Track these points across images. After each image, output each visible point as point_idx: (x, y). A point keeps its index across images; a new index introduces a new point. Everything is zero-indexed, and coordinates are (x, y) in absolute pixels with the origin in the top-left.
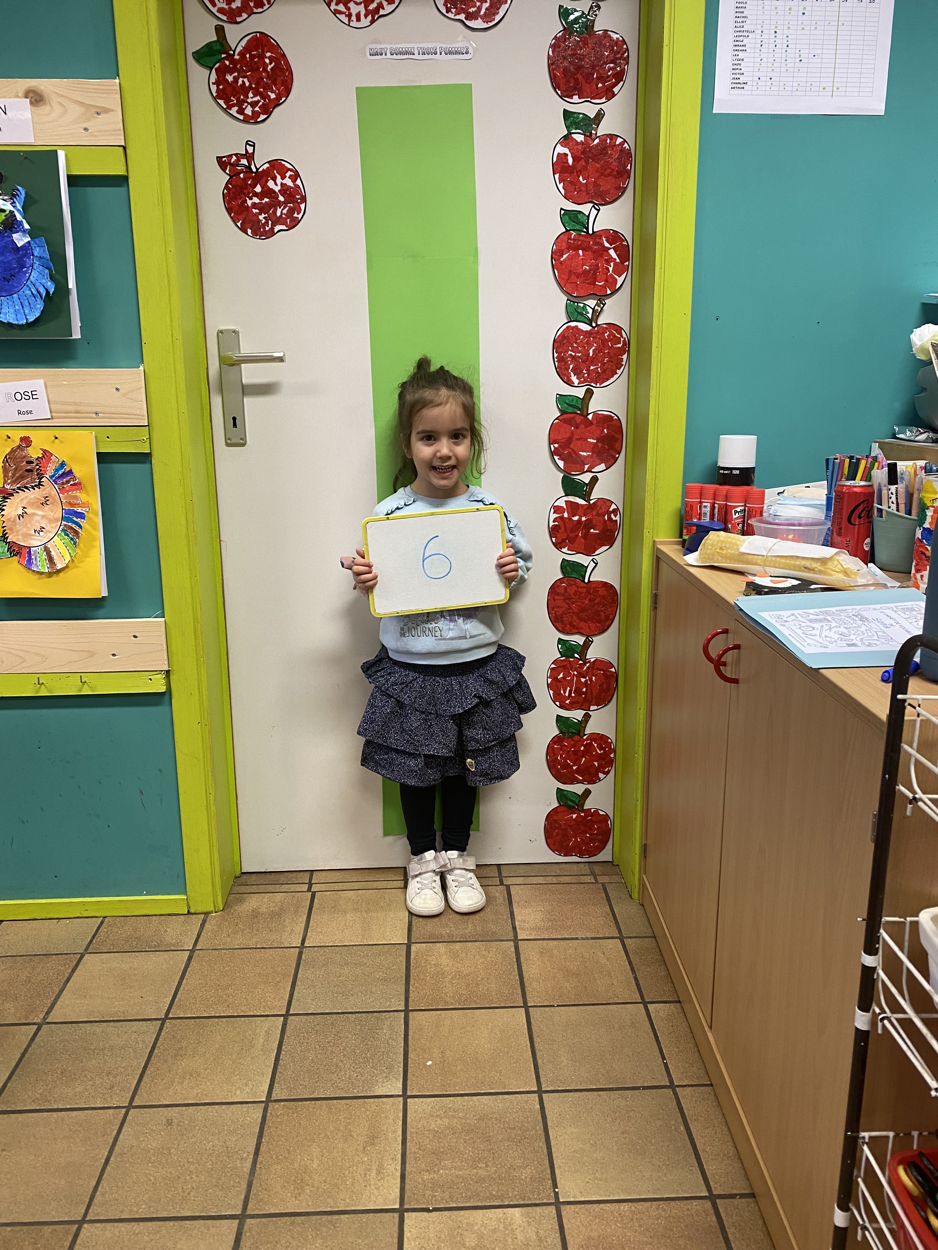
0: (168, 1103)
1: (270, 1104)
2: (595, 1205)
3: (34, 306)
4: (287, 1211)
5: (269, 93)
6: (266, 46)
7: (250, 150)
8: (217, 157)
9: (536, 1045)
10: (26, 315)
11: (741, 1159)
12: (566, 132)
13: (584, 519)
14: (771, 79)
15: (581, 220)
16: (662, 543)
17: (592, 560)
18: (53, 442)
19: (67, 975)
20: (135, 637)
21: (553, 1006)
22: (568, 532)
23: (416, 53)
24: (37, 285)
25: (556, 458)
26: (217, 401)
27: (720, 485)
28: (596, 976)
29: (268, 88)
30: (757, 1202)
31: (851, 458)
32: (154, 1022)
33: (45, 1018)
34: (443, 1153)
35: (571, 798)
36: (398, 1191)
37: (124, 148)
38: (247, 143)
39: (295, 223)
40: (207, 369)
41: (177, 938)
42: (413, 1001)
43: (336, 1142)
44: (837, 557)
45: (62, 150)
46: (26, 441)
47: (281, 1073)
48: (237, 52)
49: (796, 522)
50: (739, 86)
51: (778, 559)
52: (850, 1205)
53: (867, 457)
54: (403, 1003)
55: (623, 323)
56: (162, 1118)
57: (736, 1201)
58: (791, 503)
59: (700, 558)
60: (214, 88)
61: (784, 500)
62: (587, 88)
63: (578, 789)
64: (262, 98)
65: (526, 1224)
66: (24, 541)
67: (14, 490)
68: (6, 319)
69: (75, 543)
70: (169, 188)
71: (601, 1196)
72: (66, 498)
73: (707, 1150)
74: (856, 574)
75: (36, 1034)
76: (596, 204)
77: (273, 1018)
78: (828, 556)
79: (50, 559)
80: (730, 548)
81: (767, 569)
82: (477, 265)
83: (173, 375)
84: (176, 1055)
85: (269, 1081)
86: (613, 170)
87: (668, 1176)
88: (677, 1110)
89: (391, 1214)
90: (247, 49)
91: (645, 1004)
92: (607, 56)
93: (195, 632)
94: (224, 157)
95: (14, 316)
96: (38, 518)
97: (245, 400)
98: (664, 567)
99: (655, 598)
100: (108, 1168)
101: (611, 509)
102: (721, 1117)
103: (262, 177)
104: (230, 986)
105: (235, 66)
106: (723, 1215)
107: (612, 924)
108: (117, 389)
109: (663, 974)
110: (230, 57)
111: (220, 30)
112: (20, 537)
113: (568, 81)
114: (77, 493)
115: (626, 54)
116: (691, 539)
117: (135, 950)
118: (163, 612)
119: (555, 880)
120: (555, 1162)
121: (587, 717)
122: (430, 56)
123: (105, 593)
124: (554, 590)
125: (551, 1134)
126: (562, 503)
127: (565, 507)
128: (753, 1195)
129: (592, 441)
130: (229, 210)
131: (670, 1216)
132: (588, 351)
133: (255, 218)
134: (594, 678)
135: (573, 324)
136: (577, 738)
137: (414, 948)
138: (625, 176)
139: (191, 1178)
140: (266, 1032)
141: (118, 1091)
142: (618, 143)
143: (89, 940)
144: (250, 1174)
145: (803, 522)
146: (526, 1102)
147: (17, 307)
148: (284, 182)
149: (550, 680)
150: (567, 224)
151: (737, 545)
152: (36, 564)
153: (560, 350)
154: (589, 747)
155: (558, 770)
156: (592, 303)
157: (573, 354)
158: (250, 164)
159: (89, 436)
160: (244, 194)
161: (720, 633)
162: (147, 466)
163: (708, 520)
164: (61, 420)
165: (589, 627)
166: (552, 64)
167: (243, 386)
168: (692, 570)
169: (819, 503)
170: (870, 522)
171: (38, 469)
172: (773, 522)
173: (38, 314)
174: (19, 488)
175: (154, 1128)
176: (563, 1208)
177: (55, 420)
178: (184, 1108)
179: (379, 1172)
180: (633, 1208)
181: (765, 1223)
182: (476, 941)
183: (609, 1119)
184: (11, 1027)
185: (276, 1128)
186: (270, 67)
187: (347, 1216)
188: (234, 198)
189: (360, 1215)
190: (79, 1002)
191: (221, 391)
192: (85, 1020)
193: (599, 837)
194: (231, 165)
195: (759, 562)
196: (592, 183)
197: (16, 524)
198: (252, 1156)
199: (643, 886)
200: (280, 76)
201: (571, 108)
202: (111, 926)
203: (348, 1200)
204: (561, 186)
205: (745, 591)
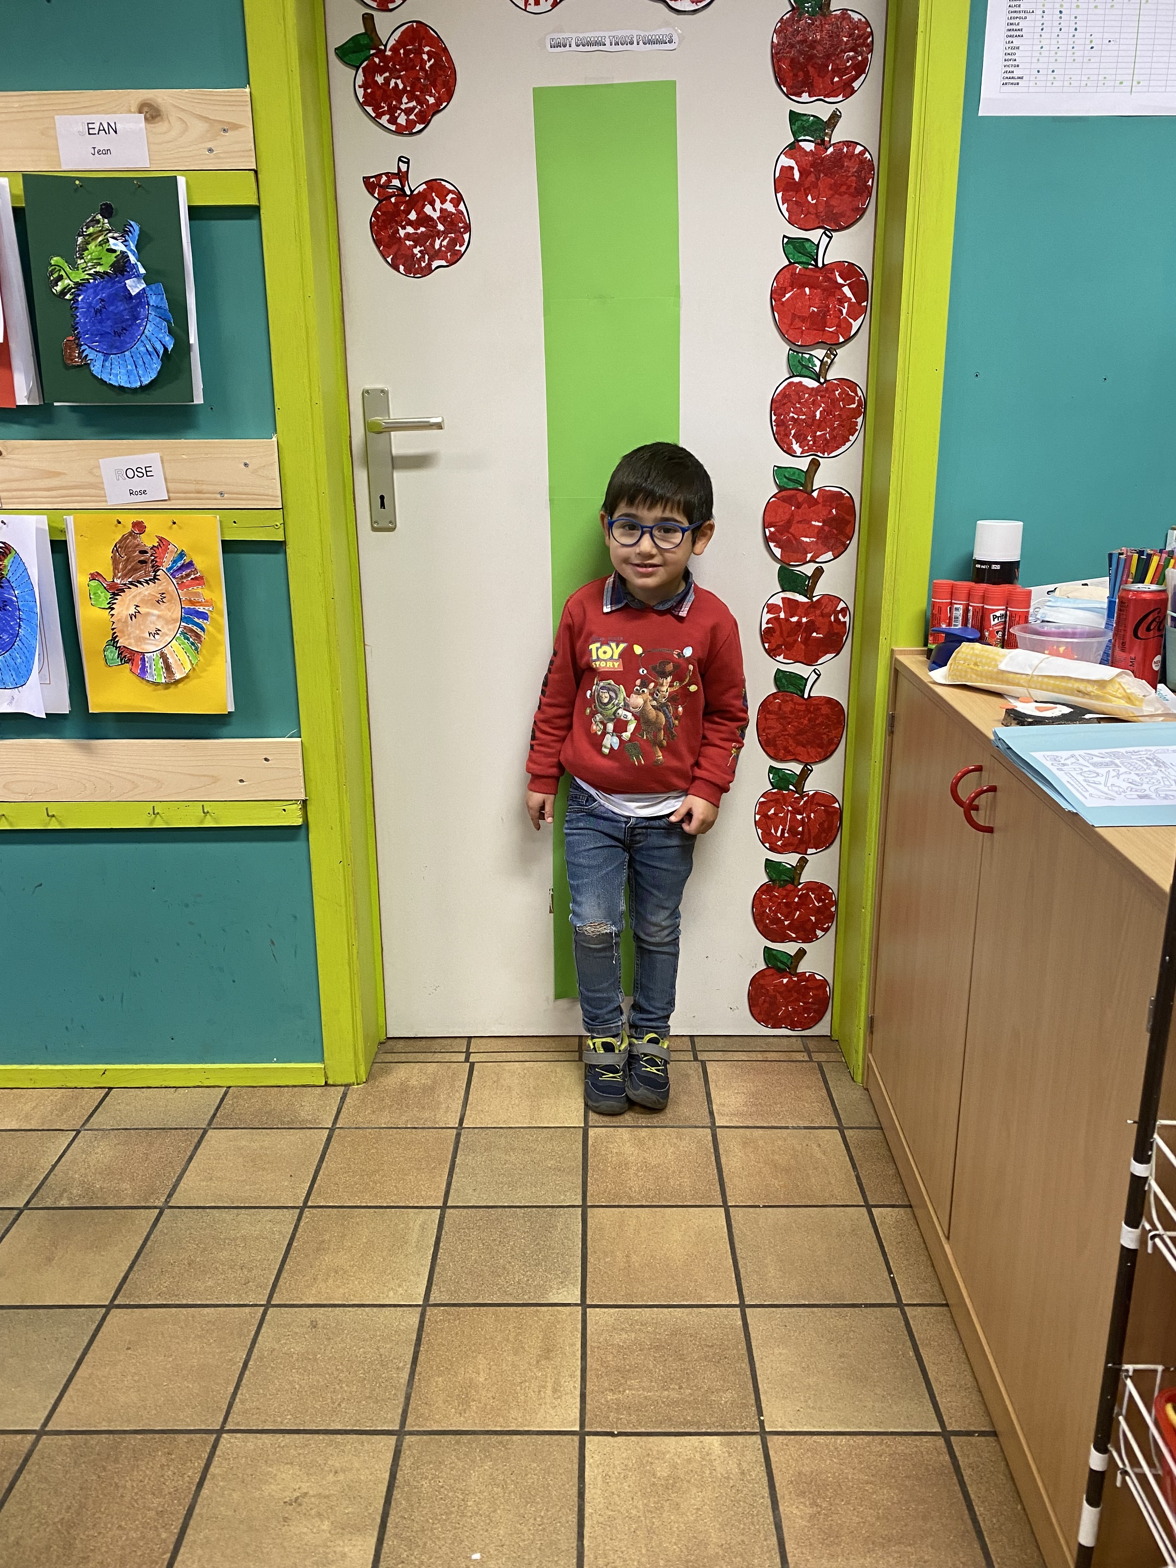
0: (312, 1303)
1: (428, 1308)
2: (807, 1437)
3: (150, 365)
4: (451, 1429)
5: (427, 97)
6: (424, 38)
7: (404, 167)
8: (364, 178)
9: (738, 1251)
10: (140, 377)
11: (980, 1392)
12: (793, 140)
13: (804, 620)
14: (1053, 71)
15: (809, 250)
16: (902, 652)
17: (814, 671)
18: (171, 528)
19: (189, 1154)
20: (266, 760)
21: (759, 1206)
22: (785, 634)
23: (607, 43)
24: (154, 339)
25: (772, 545)
26: (361, 476)
27: (976, 582)
28: (810, 1172)
29: (425, 90)
30: (998, 1441)
31: (1141, 553)
32: (291, 1211)
33: (166, 1202)
34: (629, 1371)
35: (781, 958)
36: (577, 1411)
37: (256, 172)
38: (400, 160)
39: (456, 257)
40: (350, 437)
41: (313, 1114)
42: (592, 1195)
43: (505, 1354)
44: (1119, 680)
45: (182, 175)
46: (139, 526)
47: (439, 1273)
48: (388, 47)
49: (1070, 630)
50: (1012, 81)
51: (1046, 680)
52: (1109, 1446)
53: (1161, 551)
54: (580, 1197)
55: (859, 378)
56: (305, 1319)
57: (975, 1439)
58: (1063, 605)
59: (950, 675)
60: (360, 92)
61: (1055, 602)
62: (819, 83)
63: (790, 948)
64: (418, 103)
65: (727, 1455)
66: (137, 646)
67: (125, 585)
68: (117, 381)
69: (196, 649)
70: (308, 221)
71: (814, 1427)
72: (186, 594)
73: (941, 1379)
74: (1141, 701)
75: (157, 1219)
76: (828, 230)
77: (428, 1210)
78: (1107, 678)
79: (168, 667)
80: (986, 664)
81: (1032, 691)
82: (679, 306)
83: (311, 446)
84: (318, 1250)
85: (425, 1282)
86: (849, 187)
87: (894, 1407)
88: (906, 1332)
89: (570, 1437)
90: (400, 43)
91: (869, 1207)
92: (846, 43)
93: (336, 756)
94: (372, 177)
95: (126, 378)
96: (154, 618)
97: (395, 475)
98: (904, 684)
99: (892, 720)
100: (247, 1372)
101: (839, 609)
102: (957, 1342)
103: (418, 201)
104: (378, 1171)
105: (386, 64)
106: (957, 1454)
107: (830, 1111)
108: (246, 465)
109: (890, 1172)
110: (381, 53)
111: (368, 20)
112: (132, 641)
113: (796, 75)
114: (199, 589)
115: (870, 39)
116: (939, 649)
117: (266, 1126)
118: (299, 731)
119: (760, 1056)
120: (760, 1386)
121: (803, 862)
122: (625, 47)
123: (231, 708)
124: (765, 706)
125: (755, 1355)
126: (777, 600)
127: (781, 606)
128: (994, 1434)
129: (817, 524)
130: (378, 243)
131: (895, 1453)
132: (814, 412)
133: (409, 252)
134: (812, 815)
135: (796, 380)
136: (790, 887)
137: (592, 1132)
138: (865, 195)
139: (341, 1387)
140: (420, 1226)
141: (254, 1288)
142: (857, 151)
143: (212, 1113)
144: (408, 1385)
145: (1078, 630)
146: (726, 1317)
147: (129, 367)
148: (444, 207)
149: (758, 817)
150: (790, 256)
151: (995, 660)
152: (151, 673)
153: (780, 411)
154: (804, 898)
155: (766, 926)
156: (820, 353)
157: (796, 417)
158: (403, 186)
159: (212, 520)
160: (396, 221)
161: (972, 771)
162: (280, 556)
163: (960, 626)
164: (180, 502)
165: (808, 753)
166: (776, 54)
167: (392, 457)
168: (938, 689)
169: (1099, 606)
170: (1161, 636)
171: (153, 561)
172: (1041, 630)
173: (154, 376)
174: (131, 583)
175: (297, 1330)
176: (769, 1438)
177: (173, 502)
178: (330, 1309)
179: (555, 1391)
180: (851, 1442)
181: (1007, 1465)
182: (665, 1127)
183: (825, 1341)
184: (130, 1211)
185: (436, 1336)
186: (428, 65)
187: (519, 1437)
188: (384, 228)
189: (534, 1436)
190: (205, 1183)
191: (367, 464)
192: (213, 1204)
193: (816, 1007)
194: (381, 186)
195: (1022, 682)
196: (823, 203)
197: (127, 627)
198: (409, 1366)
199: (868, 1067)
200: (441, 76)
201: (799, 109)
202: (236, 1097)
203: (520, 1420)
204: (784, 208)
205: (1005, 719)
